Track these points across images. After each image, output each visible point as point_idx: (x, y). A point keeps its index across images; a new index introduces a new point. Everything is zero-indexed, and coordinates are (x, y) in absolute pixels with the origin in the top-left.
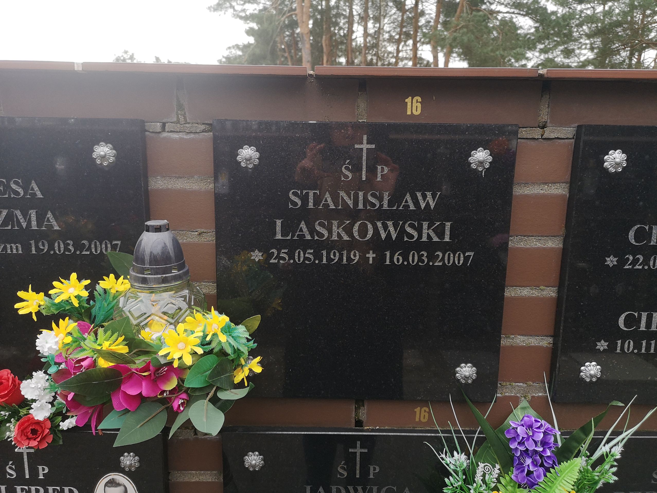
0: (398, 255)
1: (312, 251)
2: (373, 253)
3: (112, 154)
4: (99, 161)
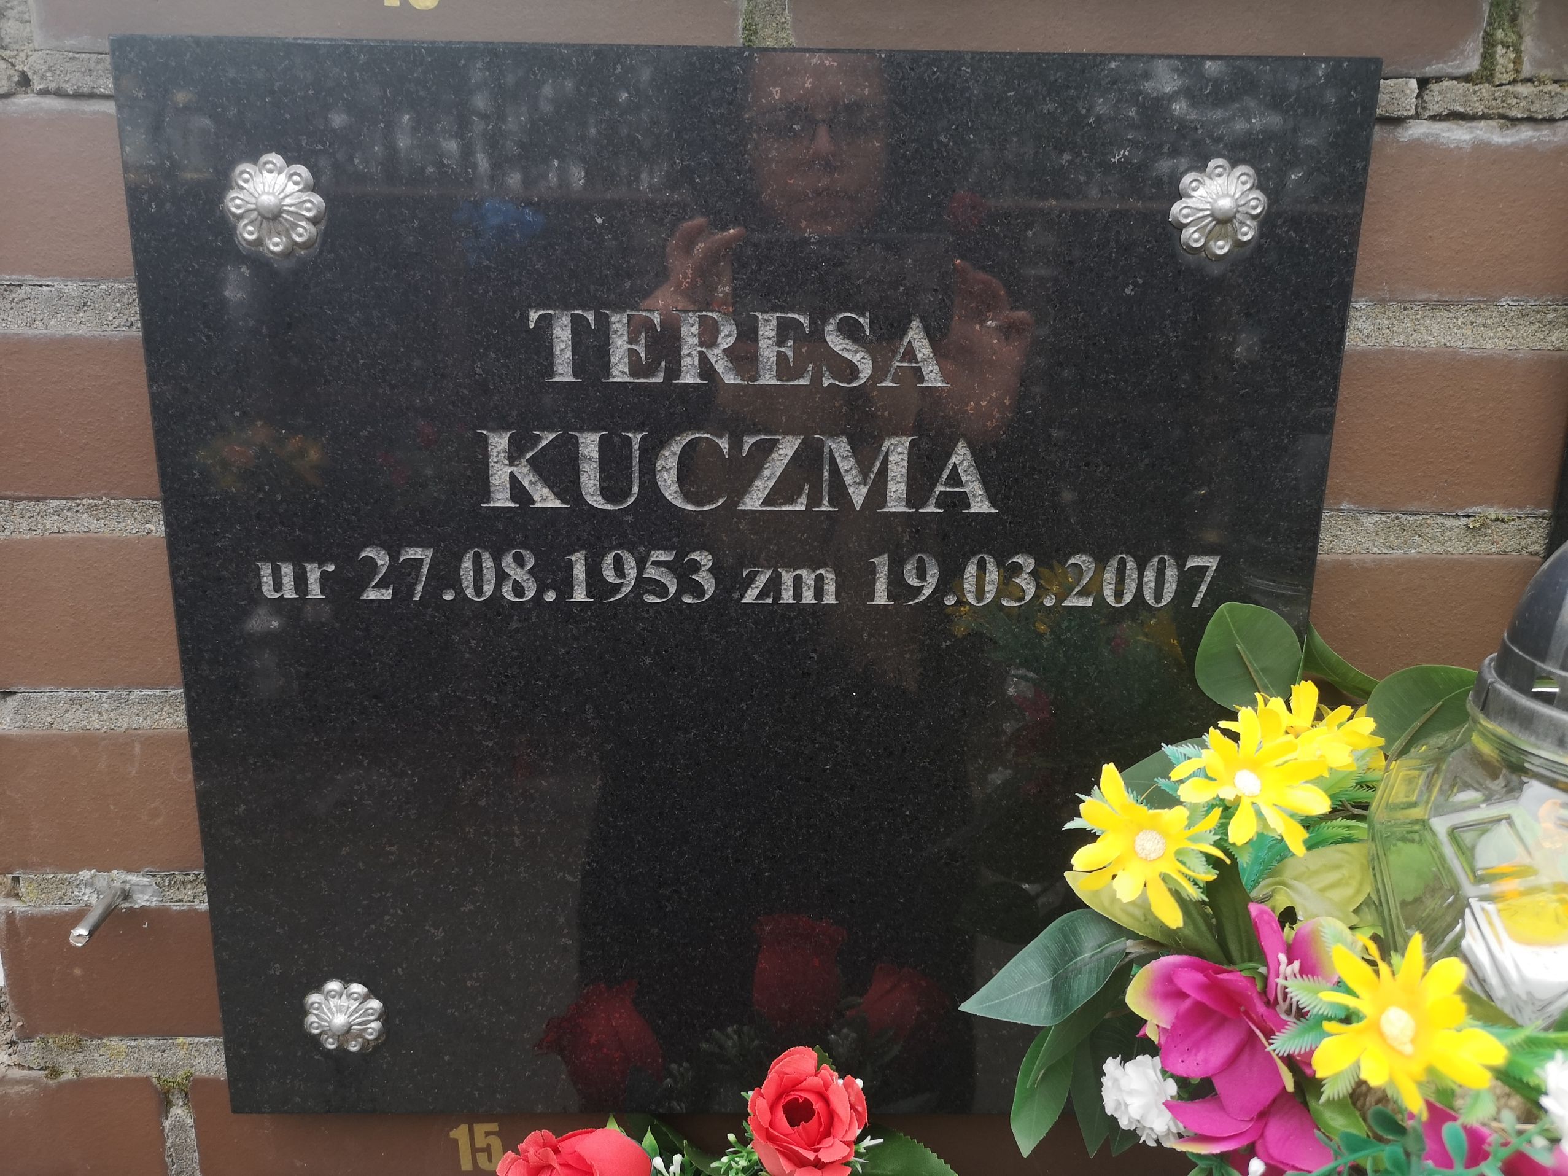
3: (1255, 208)
4: (1196, 236)
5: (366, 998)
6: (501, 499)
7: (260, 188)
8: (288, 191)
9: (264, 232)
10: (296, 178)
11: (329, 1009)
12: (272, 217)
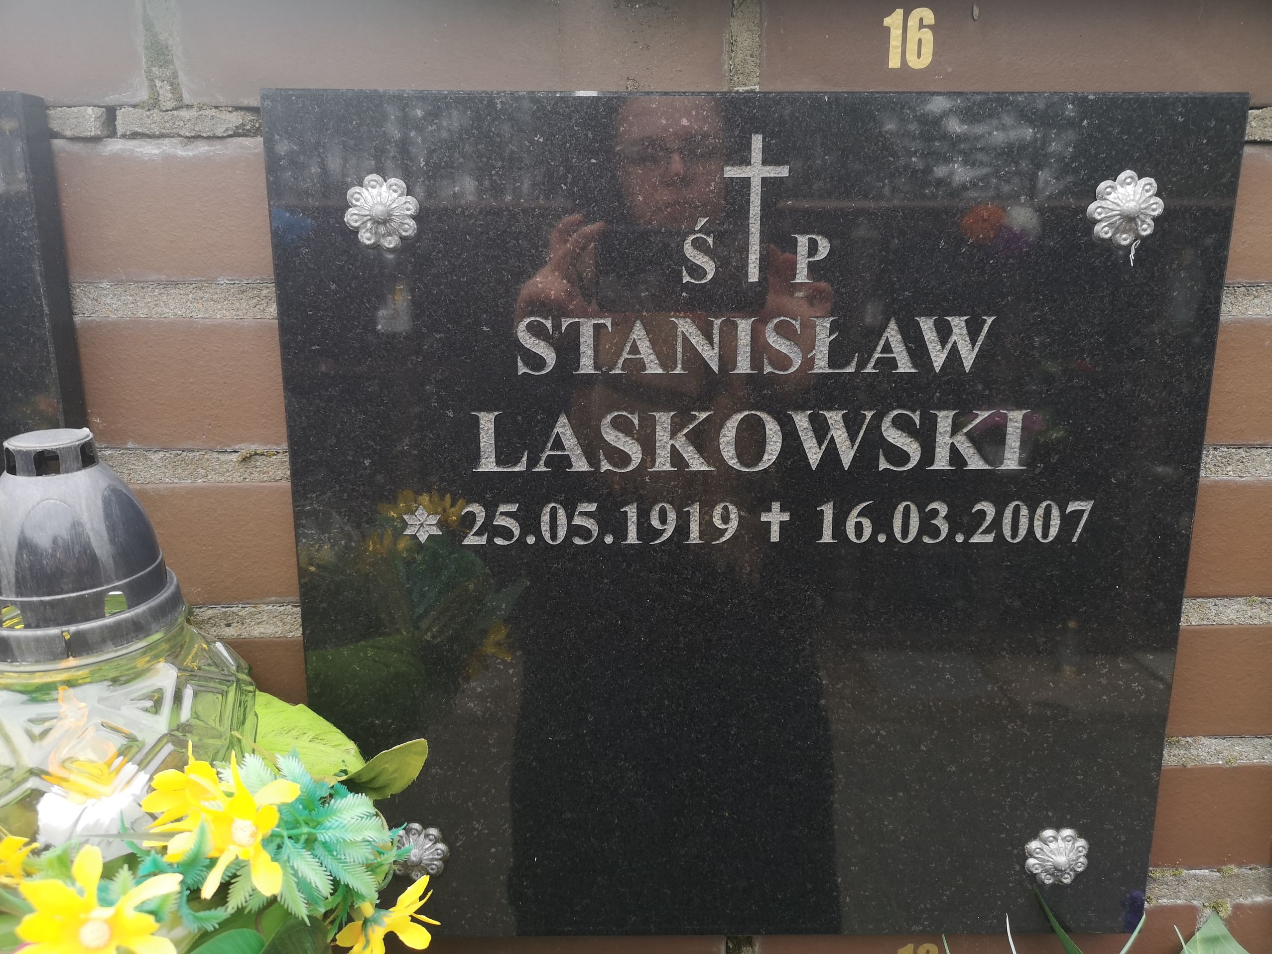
0: (859, 515)
1: (592, 507)
2: (783, 510)
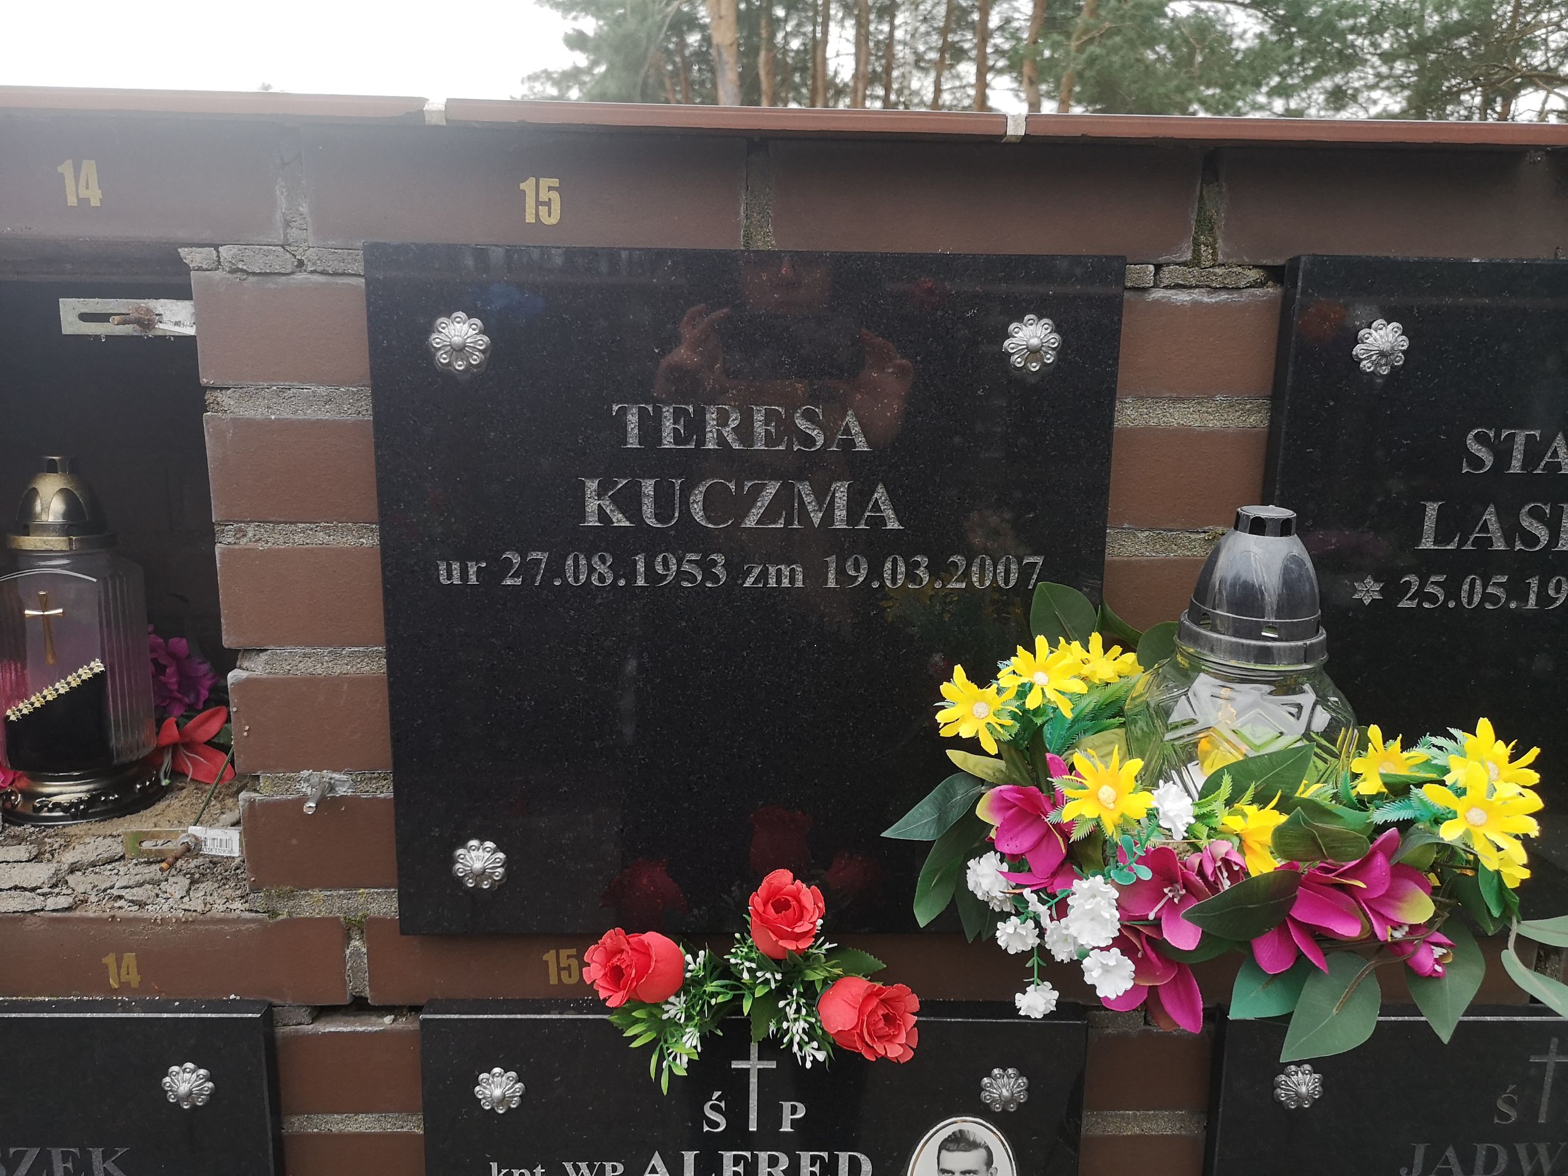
3: (1054, 343)
4: (1019, 360)
5: (495, 851)
6: (593, 521)
7: (453, 333)
8: (469, 335)
9: (453, 359)
10: (474, 326)
11: (471, 858)
12: (459, 350)
